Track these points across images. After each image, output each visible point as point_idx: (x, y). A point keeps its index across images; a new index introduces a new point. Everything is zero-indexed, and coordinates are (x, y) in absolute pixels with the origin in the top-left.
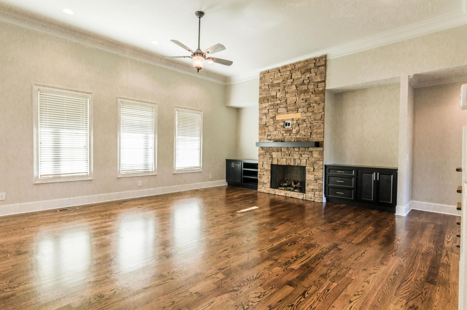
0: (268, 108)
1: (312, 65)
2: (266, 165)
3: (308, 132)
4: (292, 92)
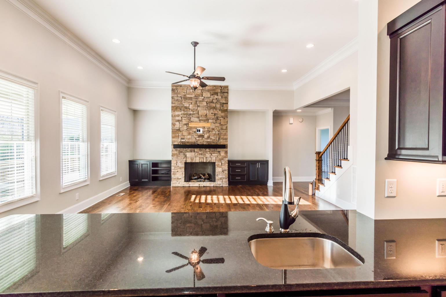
0: (181, 116)
1: (219, 91)
2: (180, 163)
3: (216, 137)
4: (203, 107)
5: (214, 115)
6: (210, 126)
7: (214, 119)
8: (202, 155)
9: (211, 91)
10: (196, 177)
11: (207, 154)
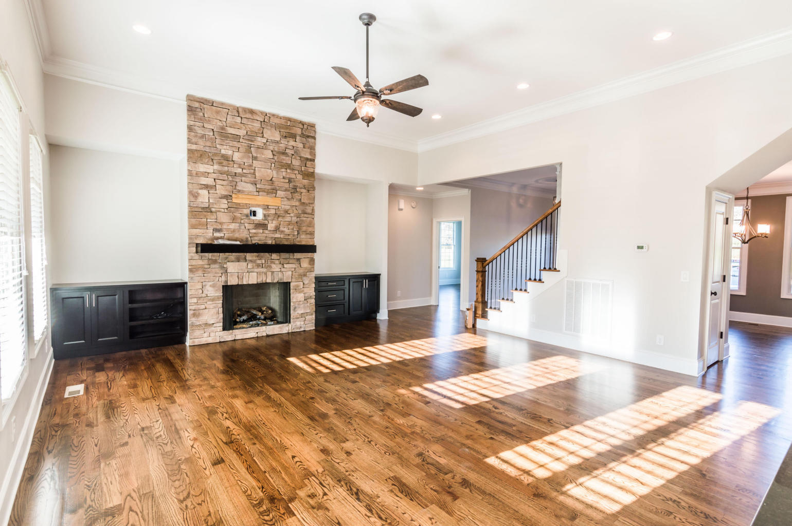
0: (215, 176)
1: (299, 131)
2: (211, 289)
3: (293, 229)
4: (265, 161)
5: (287, 181)
6: (280, 205)
7: (289, 191)
8: (263, 267)
9: (283, 128)
10: (245, 317)
11: (273, 266)
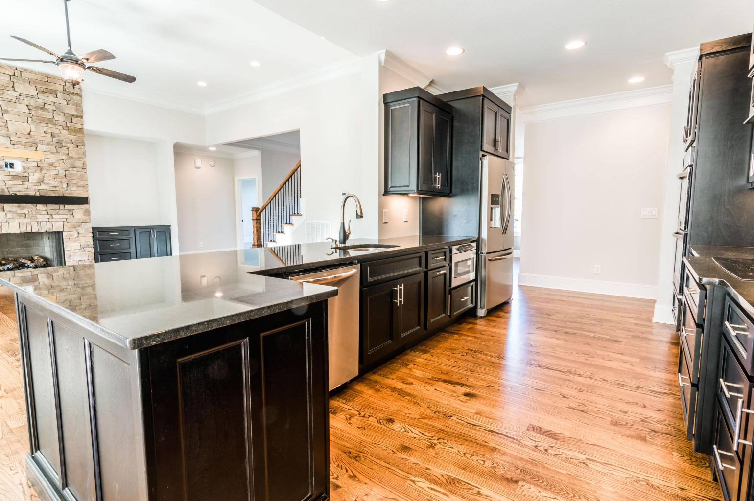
1: (60, 88)
3: (61, 182)
4: (19, 115)
5: (50, 135)
6: (42, 158)
7: (52, 145)
8: (25, 217)
9: (39, 84)
10: (10, 266)
11: (38, 216)
